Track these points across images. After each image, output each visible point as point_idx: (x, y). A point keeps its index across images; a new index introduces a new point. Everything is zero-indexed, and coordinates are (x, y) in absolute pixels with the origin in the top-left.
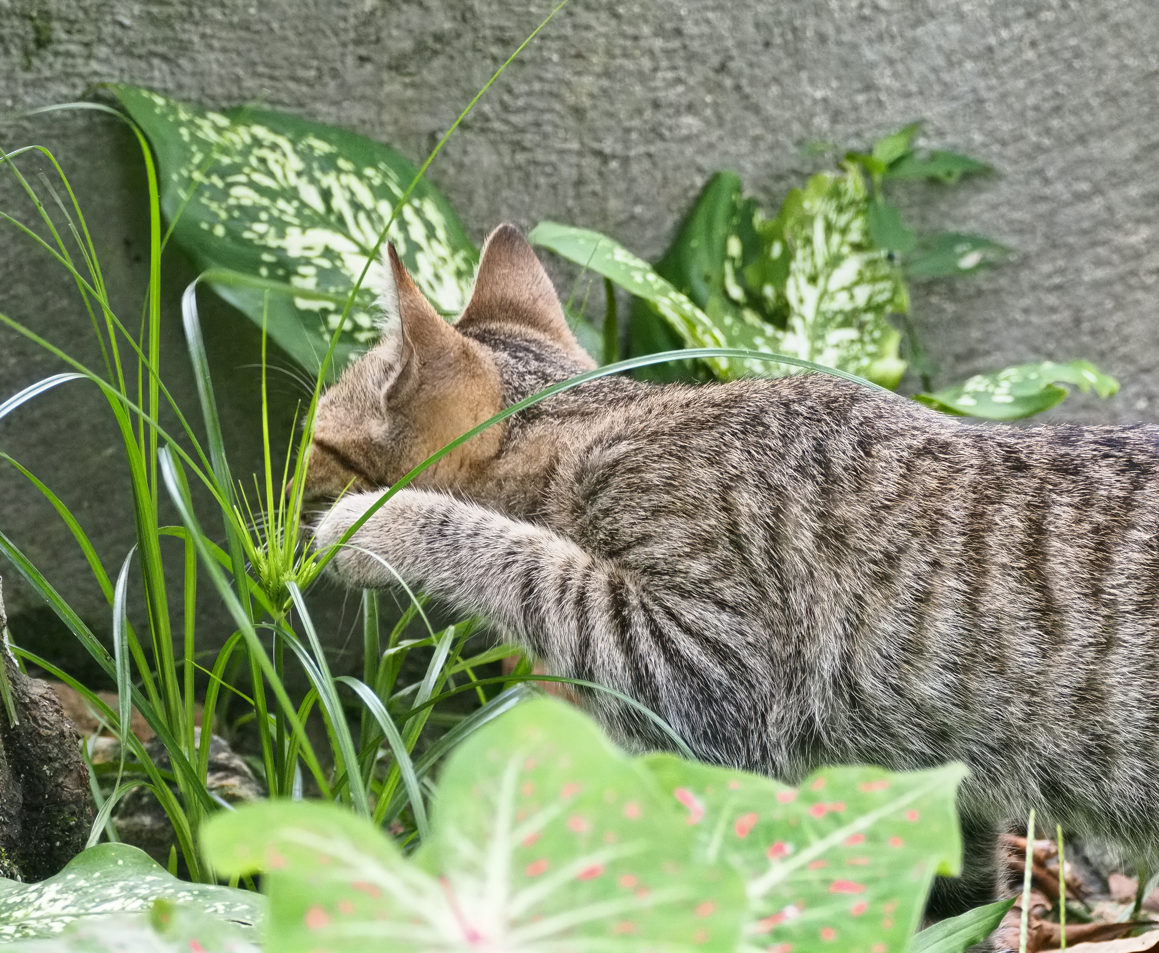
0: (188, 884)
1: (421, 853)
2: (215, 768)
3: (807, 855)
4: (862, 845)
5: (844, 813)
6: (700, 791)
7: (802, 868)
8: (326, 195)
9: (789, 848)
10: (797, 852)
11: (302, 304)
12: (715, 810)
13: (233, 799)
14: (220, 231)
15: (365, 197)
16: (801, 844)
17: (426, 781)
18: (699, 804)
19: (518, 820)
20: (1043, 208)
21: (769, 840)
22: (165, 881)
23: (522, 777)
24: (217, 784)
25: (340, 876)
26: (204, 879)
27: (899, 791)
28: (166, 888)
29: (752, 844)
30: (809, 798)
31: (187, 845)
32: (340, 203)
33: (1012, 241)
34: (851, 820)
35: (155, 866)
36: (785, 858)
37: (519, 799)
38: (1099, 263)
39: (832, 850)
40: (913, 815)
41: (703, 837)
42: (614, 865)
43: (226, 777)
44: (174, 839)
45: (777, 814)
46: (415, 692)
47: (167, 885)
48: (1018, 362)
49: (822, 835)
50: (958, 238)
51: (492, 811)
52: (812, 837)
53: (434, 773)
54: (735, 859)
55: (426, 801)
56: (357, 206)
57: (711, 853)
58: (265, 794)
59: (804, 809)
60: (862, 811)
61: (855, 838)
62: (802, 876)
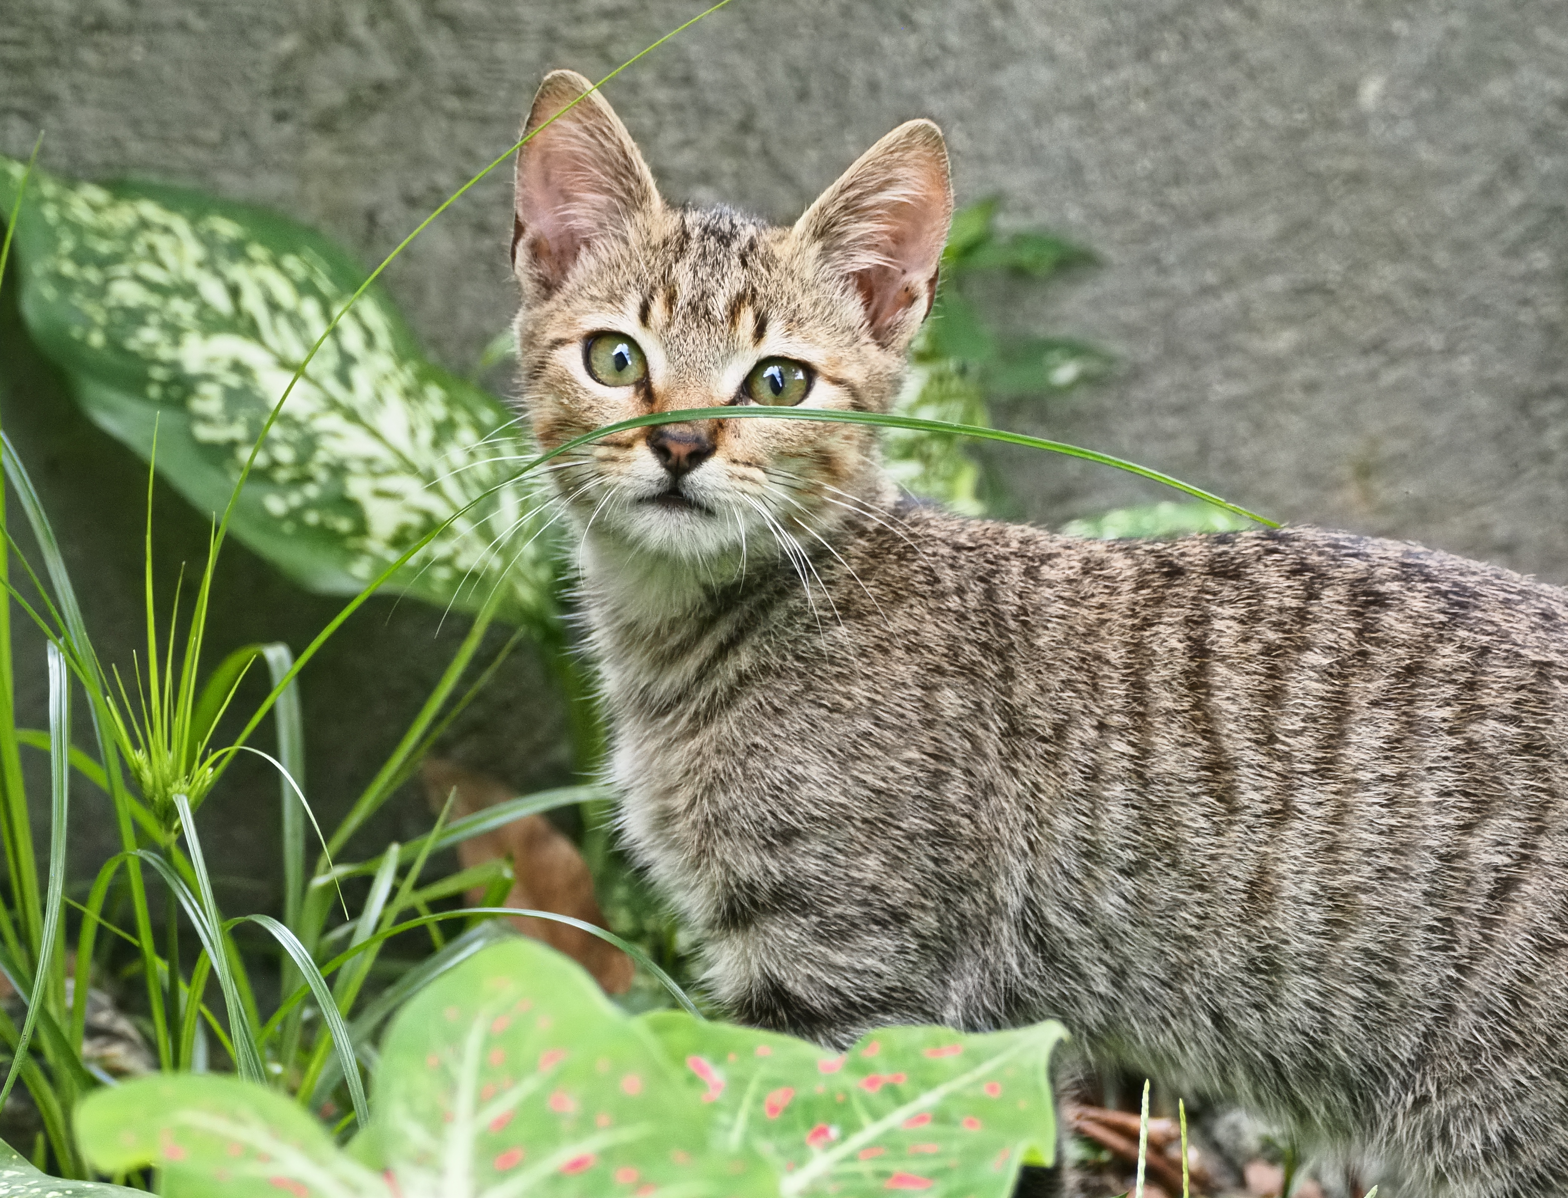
0: (59, 1182)
1: (359, 1141)
2: (93, 1032)
3: (857, 1141)
4: (927, 1127)
5: (904, 1086)
6: (719, 1059)
7: (851, 1158)
8: (235, 292)
9: (834, 1132)
10: (843, 1138)
11: (203, 433)
12: (739, 1083)
13: (118, 1073)
14: (97, 339)
15: (285, 294)
16: (851, 1127)
17: (367, 1048)
18: (718, 1075)
19: (483, 1099)
20: (1159, 305)
21: (809, 1122)
22: (28, 1177)
23: (488, 1042)
24: (96, 1053)
25: (253, 1170)
26: (79, 1174)
27: (975, 1058)
28: (30, 1187)
29: (788, 1127)
30: (859, 1068)
31: (56, 1132)
32: (252, 302)
33: (1118, 347)
34: (914, 1097)
35: (15, 1157)
36: (829, 1146)
37: (484, 1069)
38: (1230, 375)
39: (889, 1133)
40: (993, 1089)
41: (724, 1118)
42: (607, 1154)
43: (108, 1044)
44: (41, 1125)
45: (819, 1088)
46: (350, 935)
47: (31, 1183)
48: (1128, 504)
49: (876, 1115)
50: (1050, 345)
51: (451, 1087)
52: (865, 1119)
53: (376, 1037)
54: (765, 1147)
55: (365, 1075)
56: (274, 307)
57: (734, 1140)
58: (157, 1066)
59: (852, 1082)
60: (928, 1085)
61: (920, 1118)
62: (850, 1168)
